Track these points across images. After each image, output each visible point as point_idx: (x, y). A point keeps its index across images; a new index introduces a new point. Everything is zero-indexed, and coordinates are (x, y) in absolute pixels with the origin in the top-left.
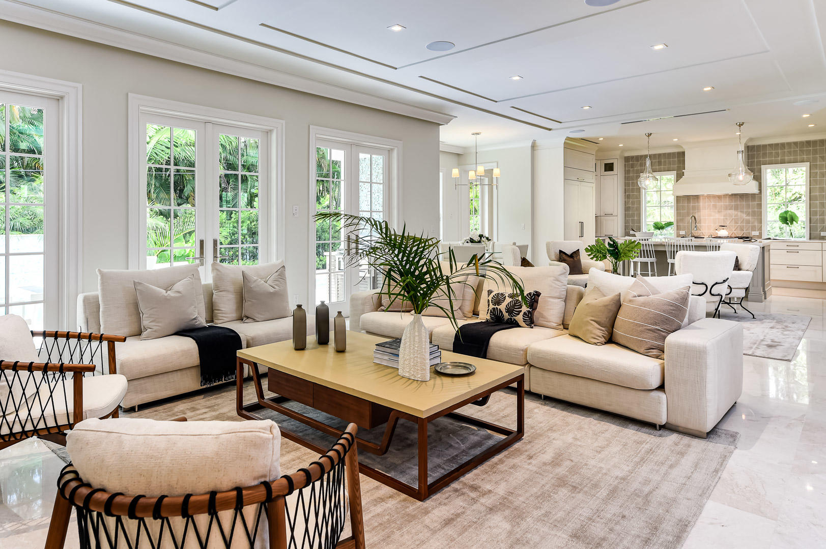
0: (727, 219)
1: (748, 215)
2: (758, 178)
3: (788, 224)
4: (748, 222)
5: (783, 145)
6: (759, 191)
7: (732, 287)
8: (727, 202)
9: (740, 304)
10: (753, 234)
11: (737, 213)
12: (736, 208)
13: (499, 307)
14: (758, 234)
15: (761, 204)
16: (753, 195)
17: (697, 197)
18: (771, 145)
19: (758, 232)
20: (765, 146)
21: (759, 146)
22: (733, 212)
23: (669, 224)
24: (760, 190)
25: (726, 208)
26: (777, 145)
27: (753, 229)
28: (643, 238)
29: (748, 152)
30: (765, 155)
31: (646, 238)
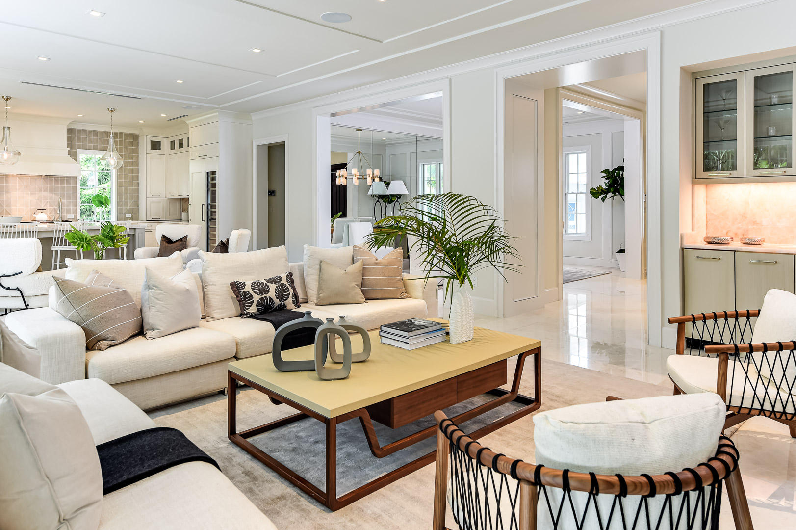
0: (41, 201)
1: (63, 197)
5: (95, 133)
8: (41, 183)
10: (68, 218)
11: (51, 195)
12: (51, 190)
13: (267, 296)
14: (73, 218)
15: (76, 187)
18: (85, 131)
19: (73, 215)
20: (79, 131)
21: (74, 130)
22: (47, 194)
25: (41, 190)
26: (90, 131)
27: (69, 212)
28: (9, 224)
29: (69, 134)
30: (79, 139)
31: (13, 224)
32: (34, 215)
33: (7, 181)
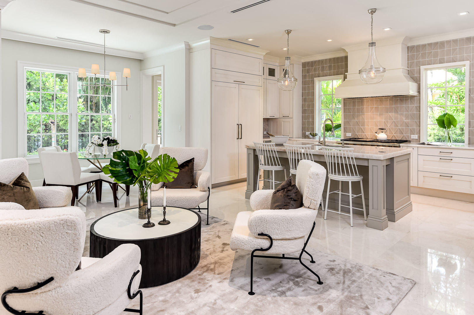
0: (387, 121)
1: (407, 117)
2: (417, 80)
3: (445, 128)
4: (407, 125)
6: (417, 93)
7: (273, 237)
8: (388, 104)
9: (300, 259)
10: (412, 138)
11: (397, 115)
14: (417, 138)
16: (413, 97)
17: (361, 100)
18: (430, 45)
19: (417, 136)
20: (424, 46)
21: (418, 46)
22: (393, 115)
23: (339, 126)
24: (419, 92)
25: (387, 111)
26: (436, 43)
27: (412, 132)
29: (408, 53)
30: (424, 55)
32: (377, 134)
33: (362, 105)
